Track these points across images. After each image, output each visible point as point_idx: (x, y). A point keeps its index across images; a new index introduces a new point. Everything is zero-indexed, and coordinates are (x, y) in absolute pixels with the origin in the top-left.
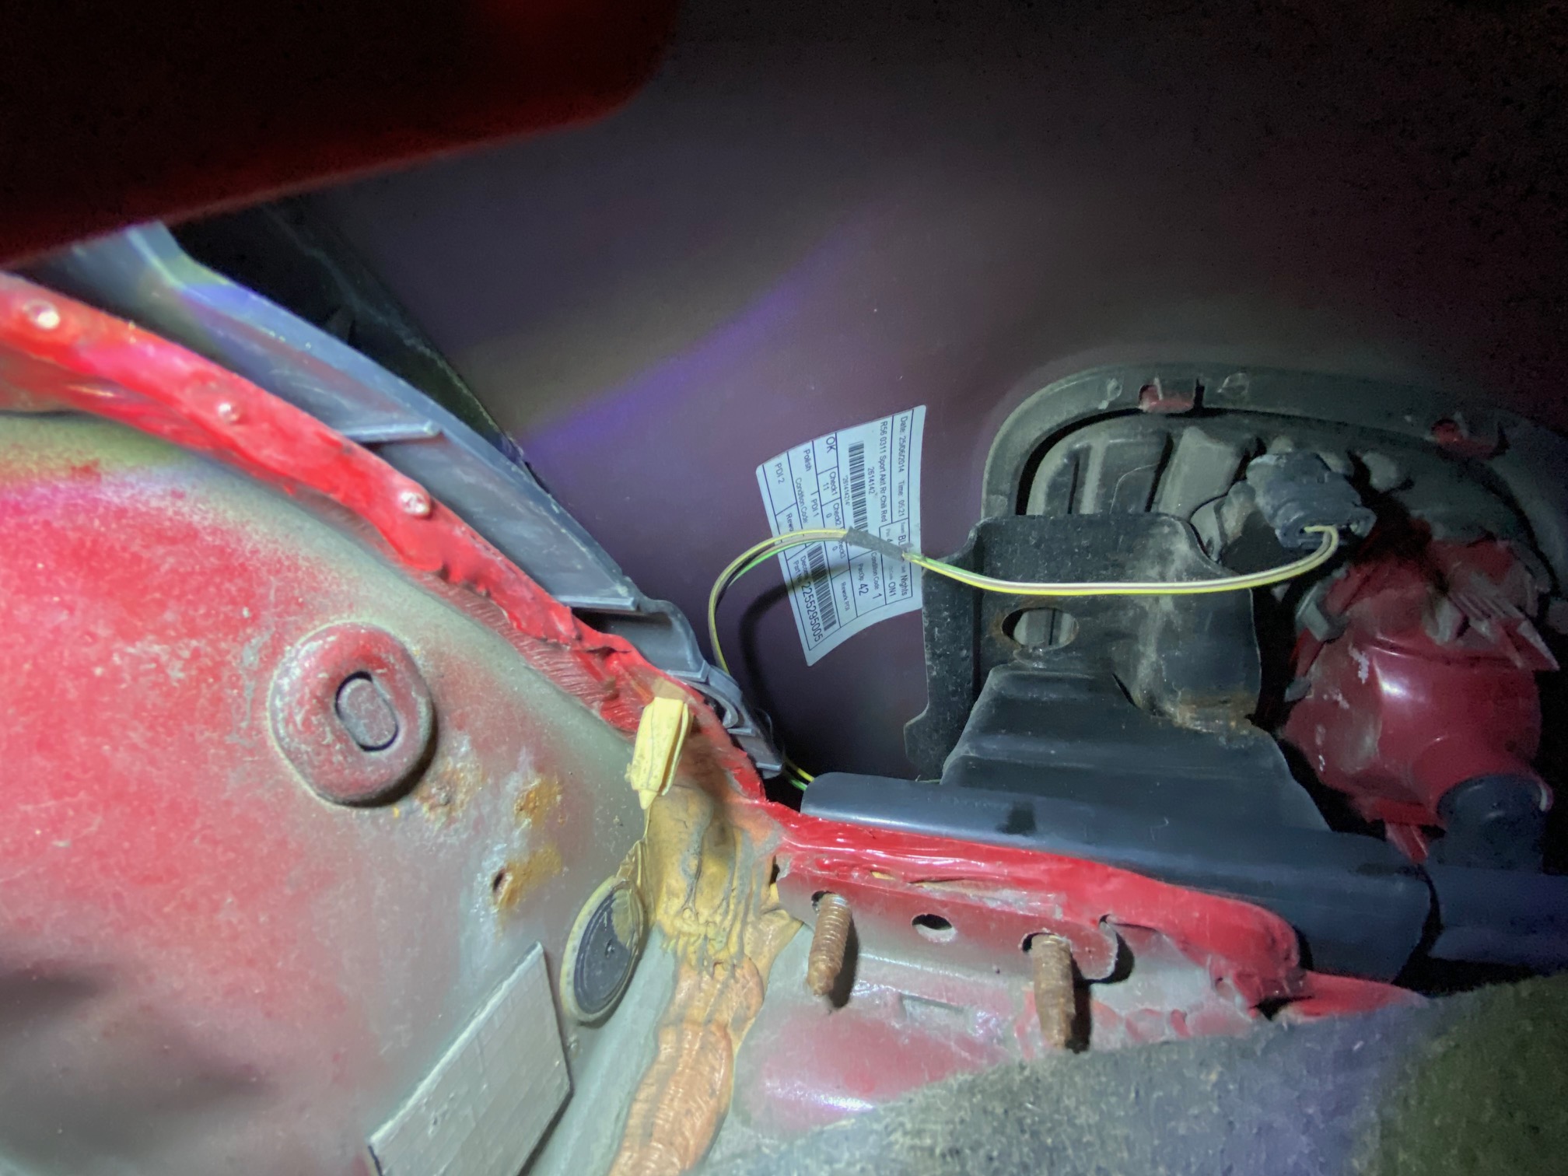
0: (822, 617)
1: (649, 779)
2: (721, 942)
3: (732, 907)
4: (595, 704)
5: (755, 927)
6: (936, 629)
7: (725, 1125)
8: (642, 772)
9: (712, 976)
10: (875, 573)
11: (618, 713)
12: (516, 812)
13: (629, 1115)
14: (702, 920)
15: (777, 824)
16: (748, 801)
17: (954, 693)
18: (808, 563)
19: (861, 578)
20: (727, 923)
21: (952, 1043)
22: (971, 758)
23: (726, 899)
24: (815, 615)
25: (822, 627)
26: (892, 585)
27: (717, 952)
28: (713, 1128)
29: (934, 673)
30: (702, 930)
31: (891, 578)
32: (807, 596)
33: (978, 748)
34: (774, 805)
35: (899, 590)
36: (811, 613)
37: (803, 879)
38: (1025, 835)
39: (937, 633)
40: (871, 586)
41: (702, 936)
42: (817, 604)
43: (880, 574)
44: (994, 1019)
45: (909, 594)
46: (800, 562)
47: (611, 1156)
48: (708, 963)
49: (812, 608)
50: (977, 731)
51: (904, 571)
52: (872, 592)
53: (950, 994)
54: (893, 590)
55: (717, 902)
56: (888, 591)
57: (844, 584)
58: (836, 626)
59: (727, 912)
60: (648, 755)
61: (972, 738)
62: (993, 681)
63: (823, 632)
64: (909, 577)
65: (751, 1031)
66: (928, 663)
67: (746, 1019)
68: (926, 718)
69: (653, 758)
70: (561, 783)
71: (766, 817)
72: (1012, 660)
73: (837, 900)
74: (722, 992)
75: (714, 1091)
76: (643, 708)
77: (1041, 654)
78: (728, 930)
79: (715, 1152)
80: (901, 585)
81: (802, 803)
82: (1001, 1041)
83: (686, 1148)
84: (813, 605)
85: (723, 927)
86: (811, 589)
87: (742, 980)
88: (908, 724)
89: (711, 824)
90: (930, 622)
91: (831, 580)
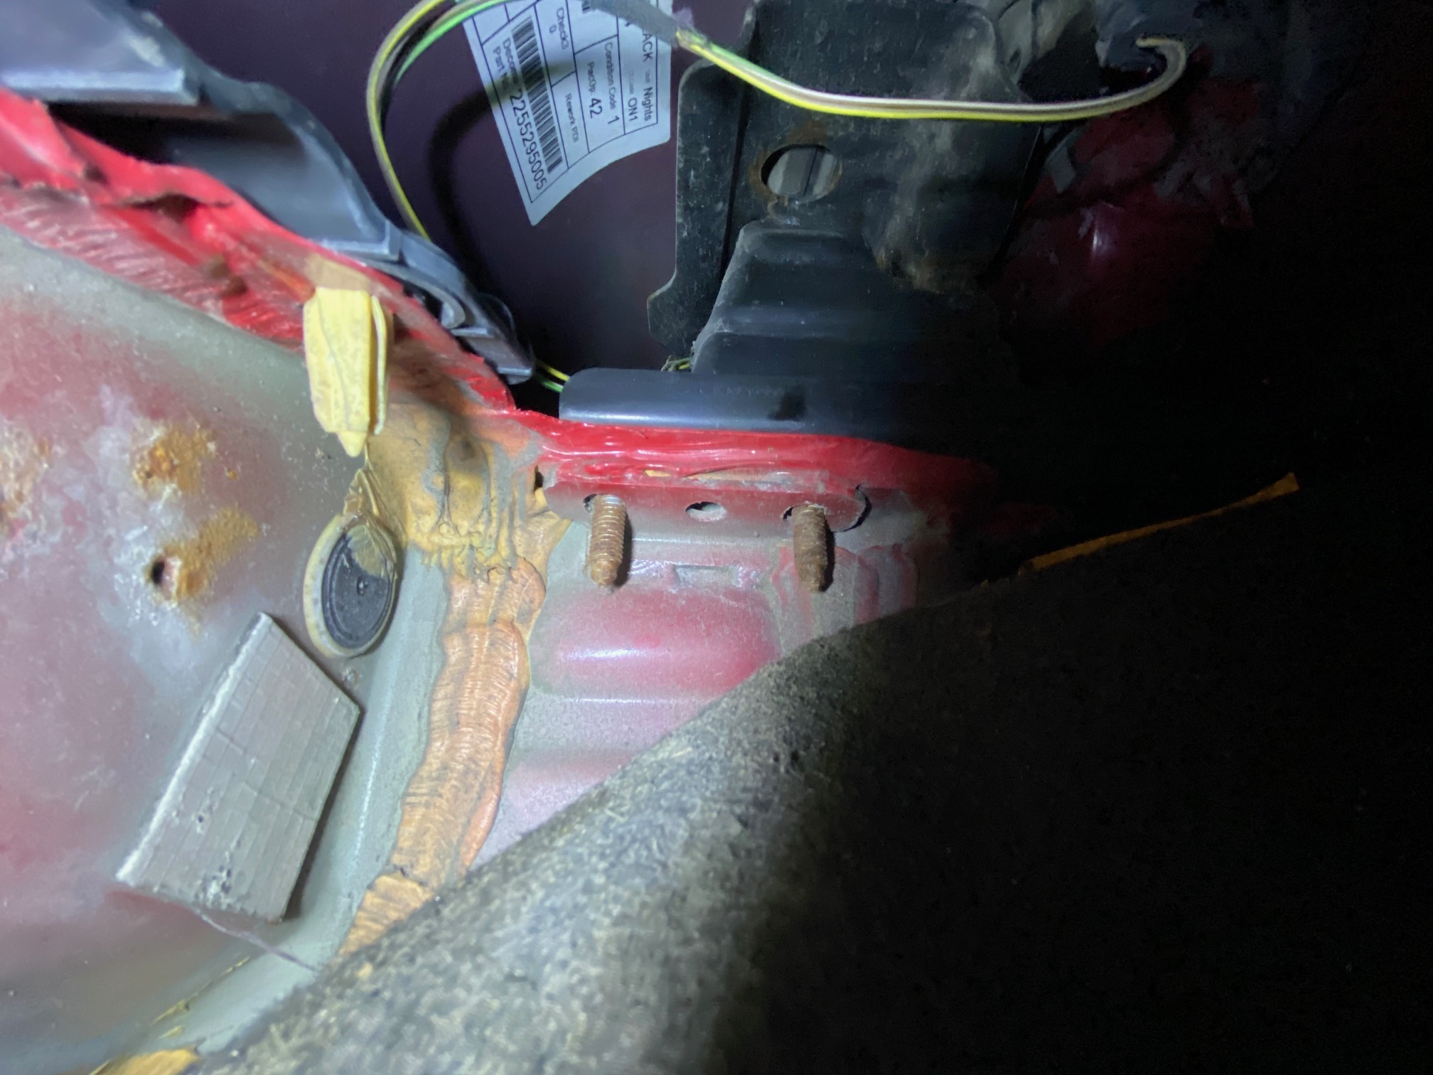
0: (544, 150)
1: (347, 416)
2: (490, 548)
3: (494, 515)
4: (209, 304)
5: (523, 529)
6: (692, 173)
7: (528, 697)
8: (333, 407)
9: (488, 581)
10: (611, 81)
11: (259, 315)
12: (140, 482)
13: (430, 712)
14: (463, 531)
15: (534, 433)
16: (495, 412)
17: (704, 258)
18: (514, 53)
19: (592, 89)
20: (493, 530)
21: (721, 597)
22: (728, 335)
23: (487, 508)
24: (533, 147)
25: (544, 167)
26: (633, 103)
27: (487, 559)
28: (517, 703)
29: (685, 234)
30: (466, 541)
31: (632, 91)
32: (519, 113)
33: (732, 323)
34: (527, 414)
35: (641, 111)
36: (528, 144)
37: (573, 487)
38: (796, 420)
39: (692, 177)
40: (605, 103)
41: (467, 547)
42: (534, 129)
43: (616, 84)
44: (754, 572)
45: (653, 120)
46: (503, 51)
47: (423, 746)
48: (477, 571)
49: (528, 136)
50: (731, 304)
51: (648, 80)
52: (608, 114)
53: (717, 559)
54: (634, 110)
55: (476, 512)
56: (627, 113)
57: (569, 97)
58: (562, 166)
59: (490, 520)
60: (334, 381)
61: (727, 311)
62: (744, 242)
63: (546, 175)
64: (653, 91)
65: (539, 622)
66: (679, 220)
67: (531, 612)
68: (673, 287)
69: (344, 387)
70: (205, 425)
71: (519, 428)
72: (768, 214)
73: (611, 500)
74: (501, 594)
75: (511, 675)
76: (301, 307)
77: (797, 208)
78: (494, 536)
79: (523, 718)
80: (644, 104)
81: (560, 408)
82: (758, 586)
83: (496, 724)
84: (530, 130)
85: (488, 534)
86: (523, 102)
87: (520, 580)
88: (653, 296)
89: (451, 438)
90: (686, 161)
91: (551, 87)
